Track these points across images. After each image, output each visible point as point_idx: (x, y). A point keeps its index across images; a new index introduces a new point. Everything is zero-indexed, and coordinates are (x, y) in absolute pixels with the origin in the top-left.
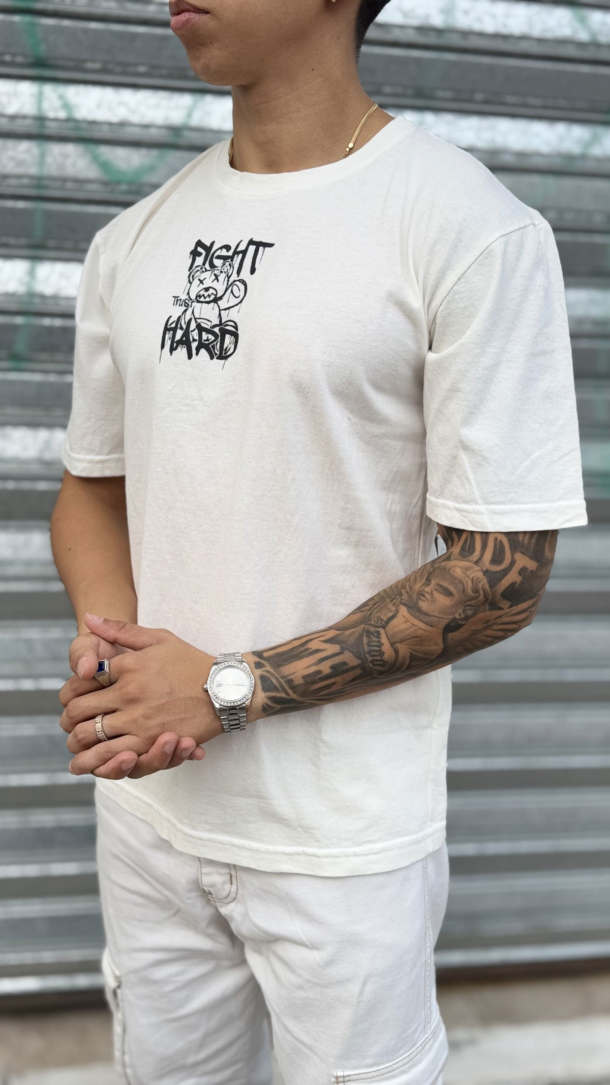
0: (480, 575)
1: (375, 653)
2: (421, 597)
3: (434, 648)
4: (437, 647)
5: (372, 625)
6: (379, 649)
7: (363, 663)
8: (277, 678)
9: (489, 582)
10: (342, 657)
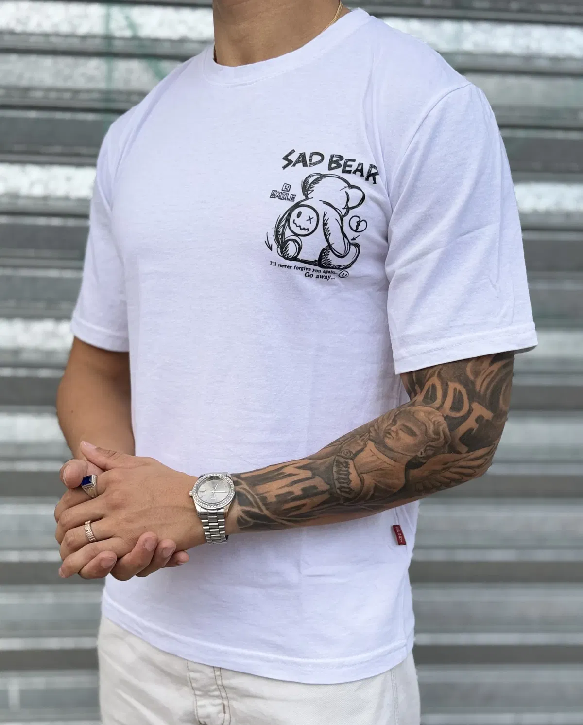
3: (396, 482)
4: (399, 481)
5: (342, 457)
7: (331, 489)
8: (252, 495)
10: (313, 482)
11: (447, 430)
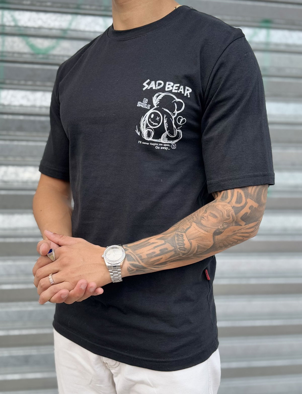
4: (210, 242)
8: (134, 255)
10: (165, 246)
11: (234, 214)
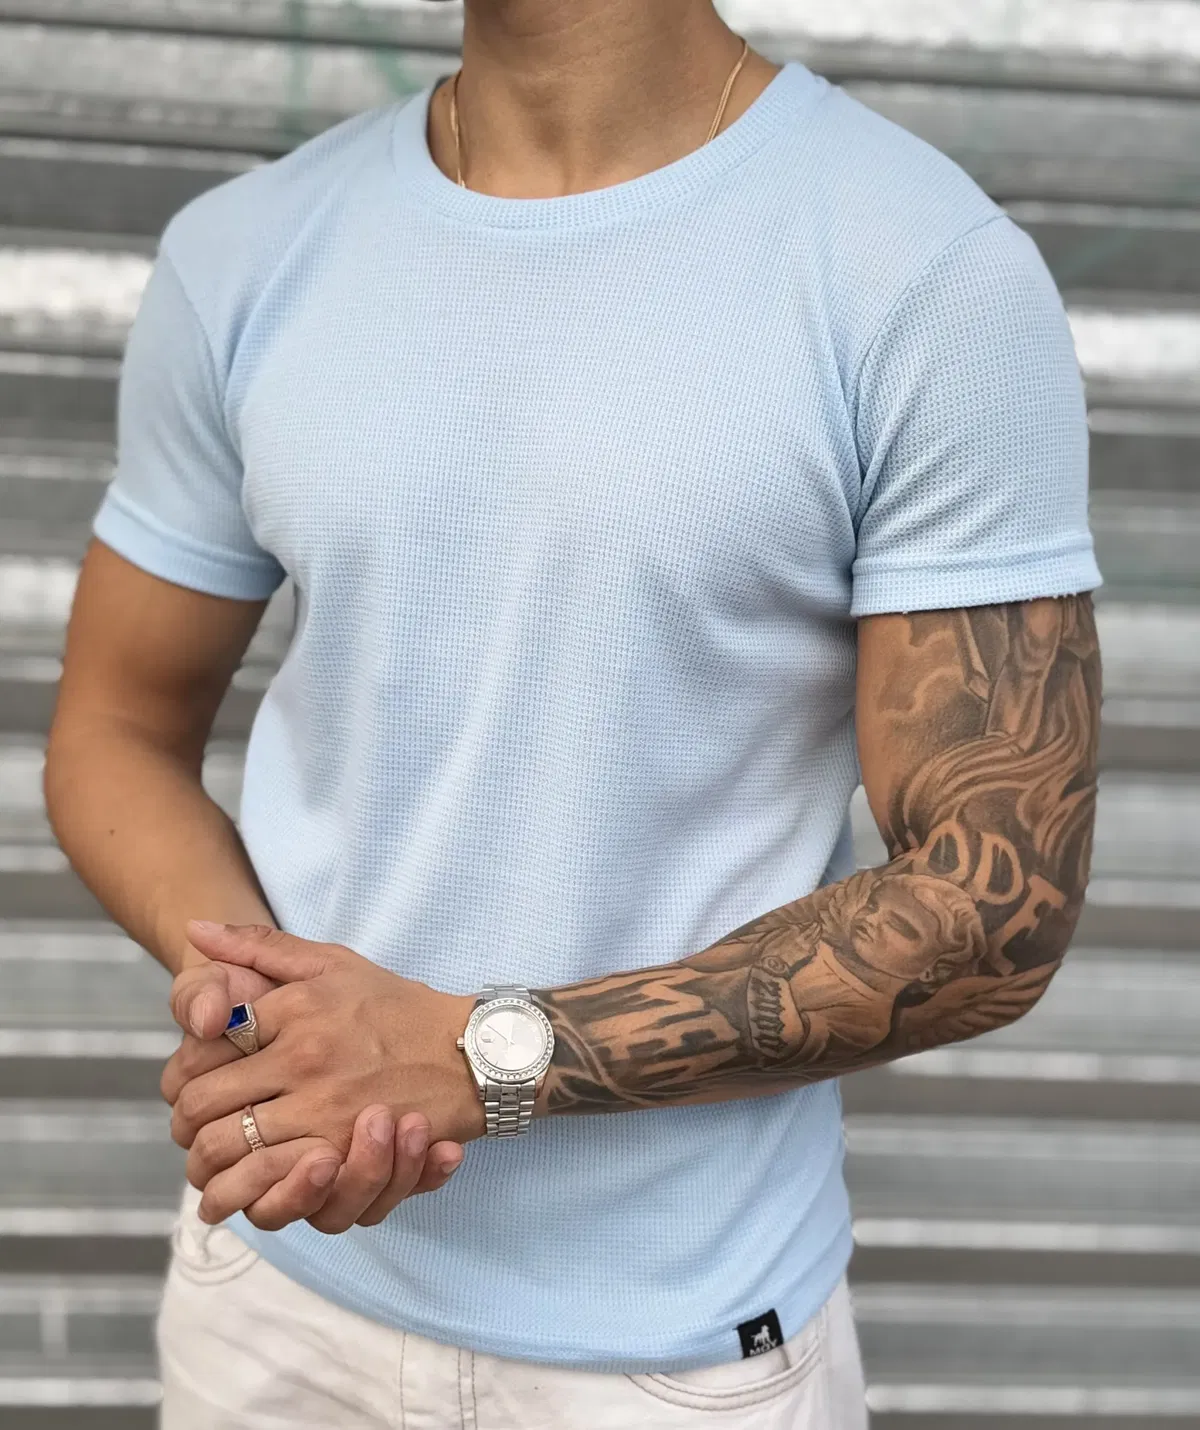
0: (970, 907)
1: (765, 1023)
2: (860, 932)
4: (879, 1029)
5: (766, 970)
6: (774, 1016)
7: (742, 1038)
8: (579, 1042)
9: (985, 922)
10: (706, 1022)
